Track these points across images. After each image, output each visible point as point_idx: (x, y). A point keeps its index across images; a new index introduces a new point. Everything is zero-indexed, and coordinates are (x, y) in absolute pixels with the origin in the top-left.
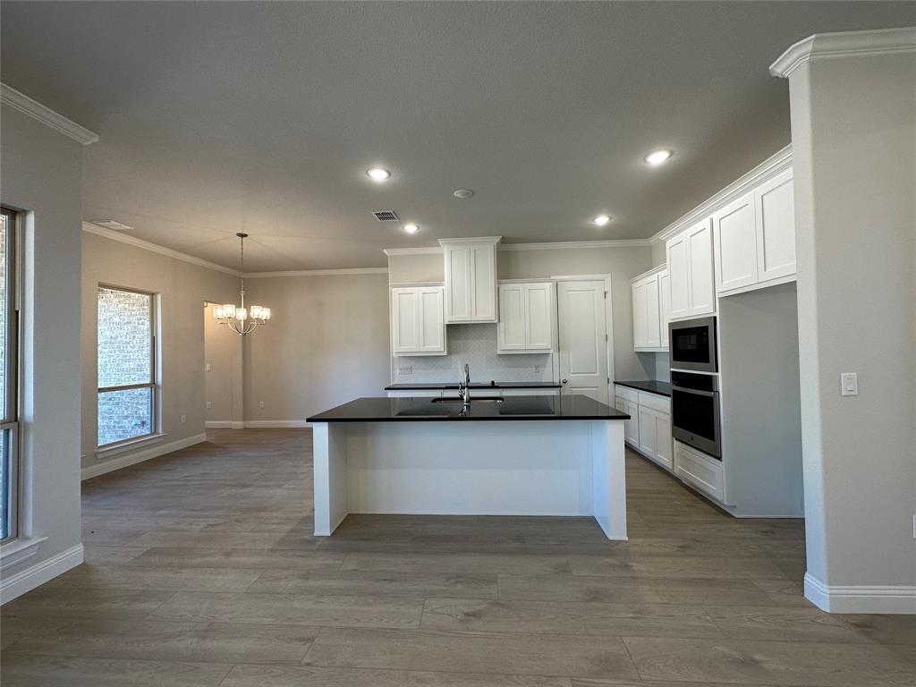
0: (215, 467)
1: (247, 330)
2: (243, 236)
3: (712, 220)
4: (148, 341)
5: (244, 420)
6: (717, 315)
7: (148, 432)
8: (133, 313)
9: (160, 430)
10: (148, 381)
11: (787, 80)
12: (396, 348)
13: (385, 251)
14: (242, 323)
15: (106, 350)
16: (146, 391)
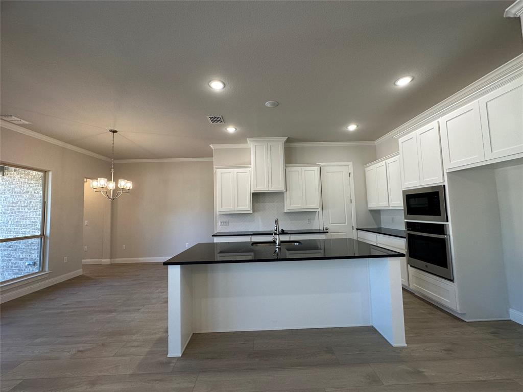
0: (87, 296)
1: (115, 197)
2: (114, 132)
3: (439, 122)
4: (40, 204)
5: (111, 258)
6: (446, 184)
7: (37, 271)
8: (32, 185)
9: (47, 269)
10: (39, 233)
11: (519, 18)
12: (219, 208)
13: (211, 146)
14: (112, 192)
15: (8, 212)
16: (38, 240)
